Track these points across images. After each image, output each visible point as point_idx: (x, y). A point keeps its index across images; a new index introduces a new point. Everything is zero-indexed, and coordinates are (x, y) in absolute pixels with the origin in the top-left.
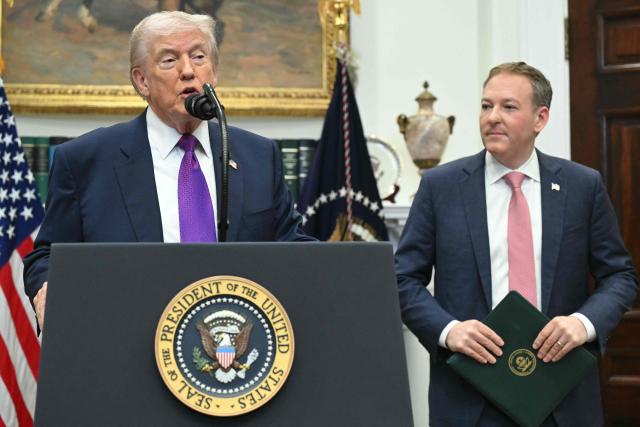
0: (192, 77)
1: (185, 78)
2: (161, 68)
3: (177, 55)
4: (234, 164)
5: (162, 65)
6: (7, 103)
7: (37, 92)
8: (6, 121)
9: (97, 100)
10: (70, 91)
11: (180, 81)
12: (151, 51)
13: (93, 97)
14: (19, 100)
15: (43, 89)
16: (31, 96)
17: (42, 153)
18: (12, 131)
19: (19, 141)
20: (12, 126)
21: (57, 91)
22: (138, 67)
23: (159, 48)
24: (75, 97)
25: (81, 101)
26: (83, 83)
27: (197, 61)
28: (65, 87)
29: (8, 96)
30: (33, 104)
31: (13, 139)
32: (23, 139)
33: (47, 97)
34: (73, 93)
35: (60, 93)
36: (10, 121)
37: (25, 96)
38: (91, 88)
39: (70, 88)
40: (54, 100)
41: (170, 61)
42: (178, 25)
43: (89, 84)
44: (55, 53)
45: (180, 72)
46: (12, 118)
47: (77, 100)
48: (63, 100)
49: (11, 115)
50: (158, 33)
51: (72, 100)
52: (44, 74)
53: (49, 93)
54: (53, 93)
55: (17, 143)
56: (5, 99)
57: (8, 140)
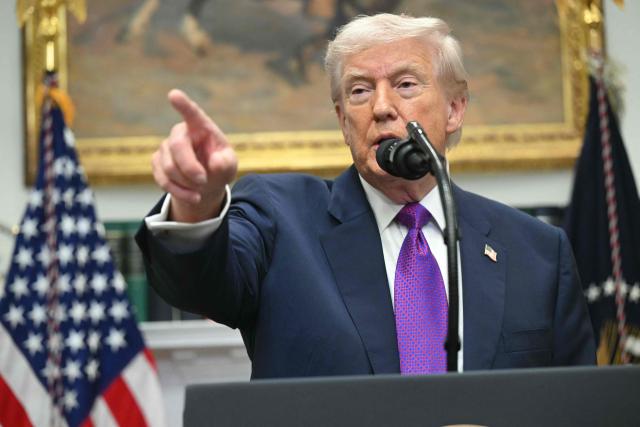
0: (390, 117)
1: (380, 119)
3: (372, 83)
4: (492, 254)
5: (352, 97)
11: (373, 125)
14: (96, 165)
15: (131, 146)
16: (114, 158)
27: (402, 91)
30: (118, 170)
37: (105, 158)
41: (359, 91)
52: (132, 123)
53: (141, 152)
54: (147, 152)
56: (77, 164)
57: (84, 226)
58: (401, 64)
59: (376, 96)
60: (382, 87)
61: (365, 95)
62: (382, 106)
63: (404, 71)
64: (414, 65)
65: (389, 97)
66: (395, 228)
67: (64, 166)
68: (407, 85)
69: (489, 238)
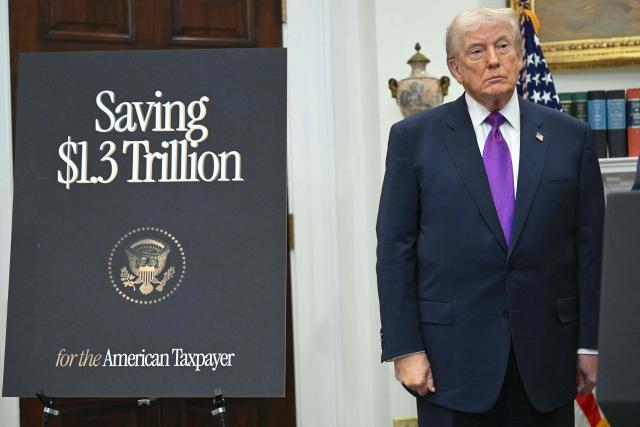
0: (498, 66)
1: (491, 67)
2: (472, 59)
3: (484, 47)
4: (541, 137)
5: (472, 56)
6: (544, 61)
7: (572, 48)
8: (543, 79)
9: (632, 52)
10: (605, 45)
11: (487, 70)
12: (463, 45)
13: (629, 49)
14: (554, 57)
15: (578, 45)
16: (566, 53)
17: (580, 108)
18: (550, 88)
19: (556, 97)
20: (550, 83)
21: (591, 46)
22: (453, 58)
23: (469, 42)
24: (610, 50)
25: (616, 53)
26: (617, 36)
27: (502, 50)
28: (599, 41)
29: (545, 54)
30: (569, 60)
31: (551, 96)
32: (560, 95)
33: (581, 53)
34: (608, 46)
35: (595, 47)
36: (547, 79)
37: (561, 54)
38: (626, 39)
39: (605, 41)
40: (589, 55)
41: (477, 52)
42: (483, 21)
43: (624, 36)
44: (587, 8)
45: (487, 62)
46: (549, 76)
47: (613, 53)
48: (599, 54)
49: (548, 73)
50: (466, 29)
51: (607, 53)
52: (578, 29)
53: (583, 48)
54: (588, 47)
55: (555, 100)
56: (542, 57)
57: (547, 97)
58: (500, 34)
59: (490, 55)
60: (491, 49)
61: (480, 54)
62: (494, 60)
63: (501, 39)
64: (506, 34)
65: (497, 55)
66: (484, 125)
67: (533, 59)
68: (504, 46)
69: (540, 128)
